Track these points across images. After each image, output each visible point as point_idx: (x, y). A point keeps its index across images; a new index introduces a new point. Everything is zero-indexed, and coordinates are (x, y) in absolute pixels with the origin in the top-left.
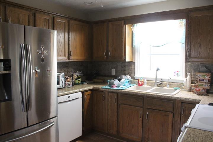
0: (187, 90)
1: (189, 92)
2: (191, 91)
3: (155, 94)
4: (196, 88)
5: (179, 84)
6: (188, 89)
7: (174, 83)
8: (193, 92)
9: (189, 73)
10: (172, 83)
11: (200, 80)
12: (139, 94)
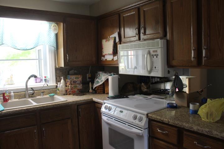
0: (63, 94)
1: (65, 96)
2: (67, 94)
3: (50, 104)
4: (72, 90)
5: (51, 90)
6: (64, 92)
7: (46, 89)
8: (70, 94)
9: (62, 77)
10: (44, 91)
11: (73, 82)
12: (30, 110)
